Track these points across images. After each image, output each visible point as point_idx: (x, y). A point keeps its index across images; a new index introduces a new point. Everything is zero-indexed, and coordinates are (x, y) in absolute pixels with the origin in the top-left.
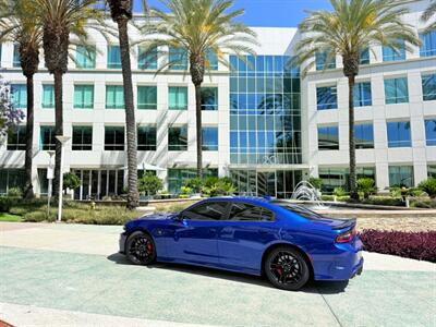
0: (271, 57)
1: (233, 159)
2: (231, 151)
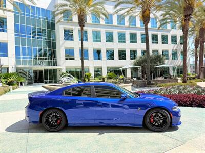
0: (39, 8)
1: (18, 62)
2: (16, 57)
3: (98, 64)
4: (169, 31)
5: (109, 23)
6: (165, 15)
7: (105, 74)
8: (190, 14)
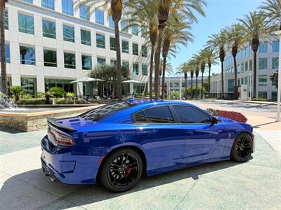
3: (28, 70)
4: (130, 36)
5: (48, 7)
6: (135, 14)
7: (41, 88)
8: (165, 21)
